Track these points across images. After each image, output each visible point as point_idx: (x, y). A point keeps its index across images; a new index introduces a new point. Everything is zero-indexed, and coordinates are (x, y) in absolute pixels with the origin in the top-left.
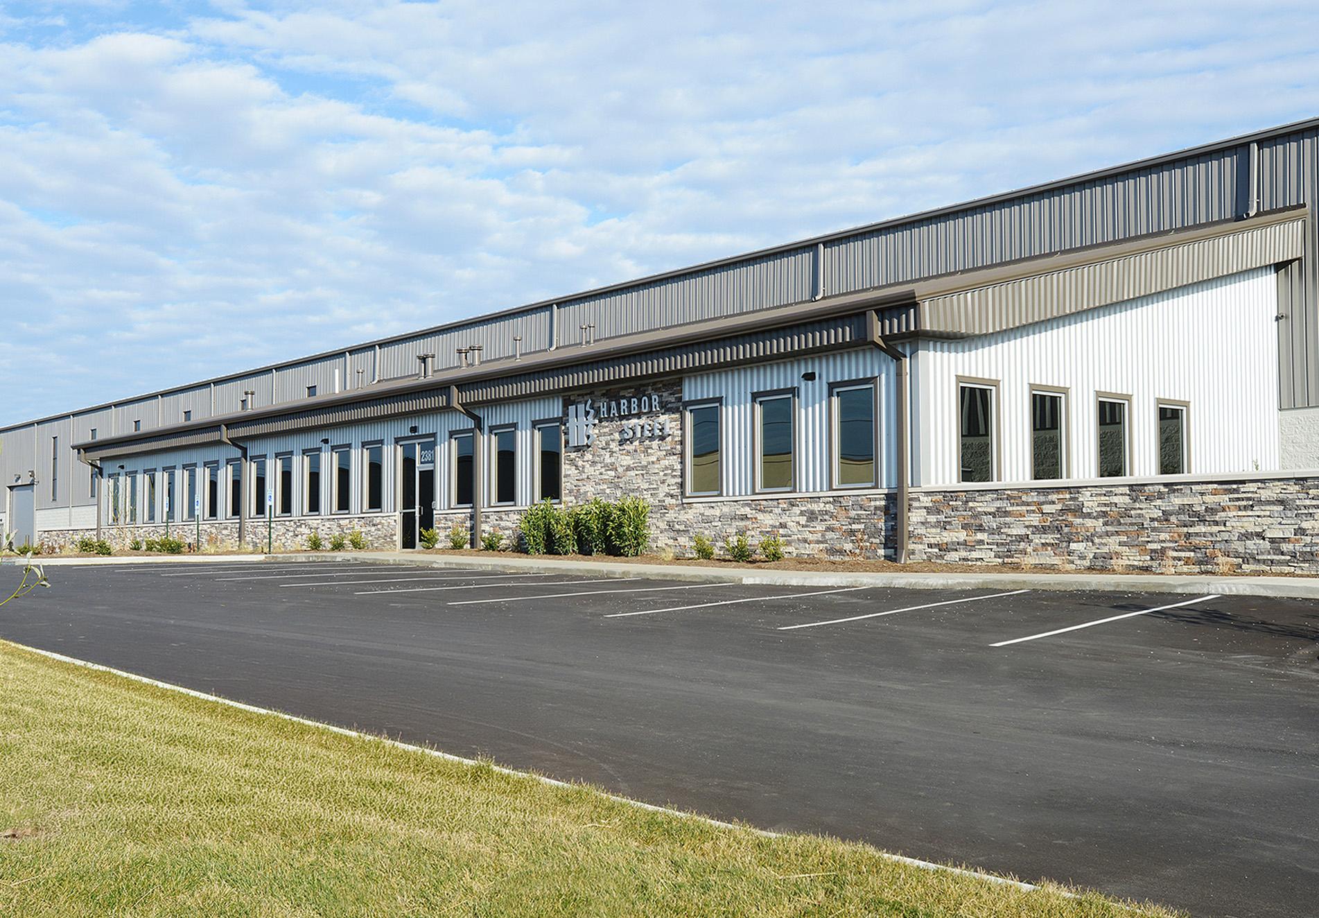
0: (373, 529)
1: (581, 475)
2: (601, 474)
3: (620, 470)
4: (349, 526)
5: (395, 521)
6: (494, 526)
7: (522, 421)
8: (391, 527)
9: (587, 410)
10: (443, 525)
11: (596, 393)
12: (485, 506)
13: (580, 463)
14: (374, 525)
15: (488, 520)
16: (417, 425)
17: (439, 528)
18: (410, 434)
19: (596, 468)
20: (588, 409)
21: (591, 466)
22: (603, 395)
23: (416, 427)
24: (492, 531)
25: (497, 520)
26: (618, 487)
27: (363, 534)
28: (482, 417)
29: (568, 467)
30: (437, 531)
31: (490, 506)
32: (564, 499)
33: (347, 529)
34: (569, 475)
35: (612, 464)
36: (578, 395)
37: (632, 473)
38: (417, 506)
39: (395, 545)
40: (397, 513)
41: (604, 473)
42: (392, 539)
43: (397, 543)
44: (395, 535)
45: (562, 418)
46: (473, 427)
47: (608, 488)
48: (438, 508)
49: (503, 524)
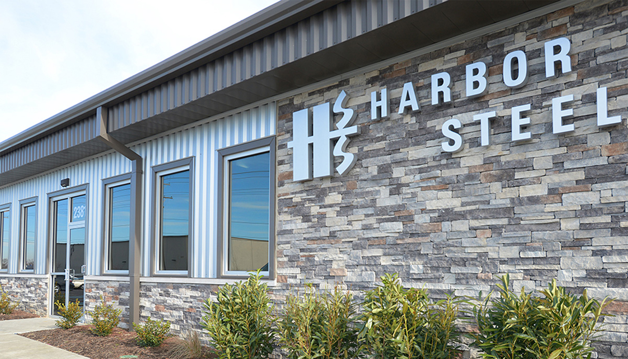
0: (27, 290)
1: (316, 231)
2: (366, 228)
3: (421, 220)
4: (8, 285)
5: (46, 283)
6: (157, 303)
7: (201, 154)
8: (43, 290)
9: (335, 111)
10: (93, 294)
11: (352, 82)
12: (146, 274)
13: (315, 210)
14: (28, 287)
15: (148, 293)
16: (69, 178)
17: (88, 297)
18: (62, 188)
19: (351, 218)
20: (337, 109)
21: (339, 214)
22: (372, 81)
23: (68, 179)
24: (154, 310)
25: (161, 295)
26: (416, 254)
27: (19, 294)
28: (143, 157)
29: (288, 217)
30: (87, 300)
31: (152, 275)
32: (278, 271)
33: (6, 288)
34: (290, 232)
35: (399, 208)
36: (310, 94)
37: (461, 225)
38: (68, 269)
39: (45, 310)
40: (49, 276)
41: (376, 226)
42: (43, 303)
43: (47, 308)
44: (46, 300)
45: (274, 137)
46: (131, 171)
47: (385, 255)
48: (89, 274)
49: (170, 301)
